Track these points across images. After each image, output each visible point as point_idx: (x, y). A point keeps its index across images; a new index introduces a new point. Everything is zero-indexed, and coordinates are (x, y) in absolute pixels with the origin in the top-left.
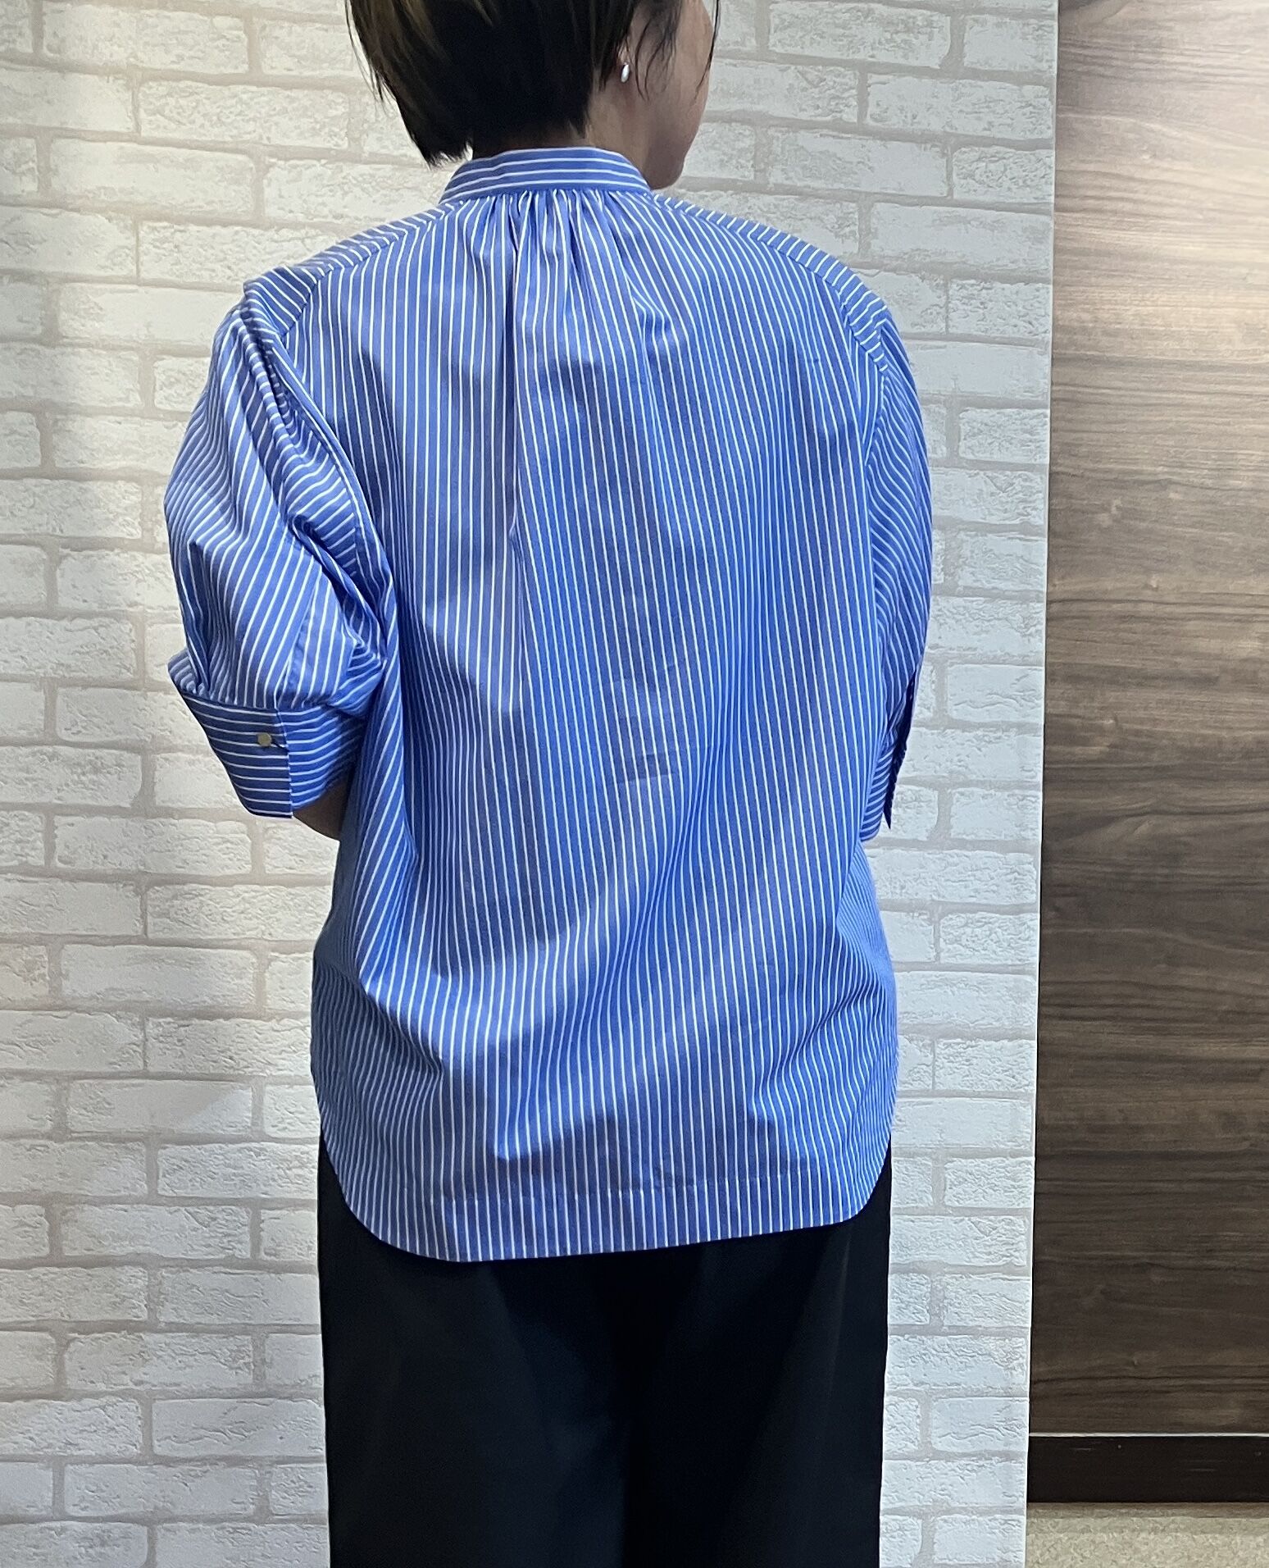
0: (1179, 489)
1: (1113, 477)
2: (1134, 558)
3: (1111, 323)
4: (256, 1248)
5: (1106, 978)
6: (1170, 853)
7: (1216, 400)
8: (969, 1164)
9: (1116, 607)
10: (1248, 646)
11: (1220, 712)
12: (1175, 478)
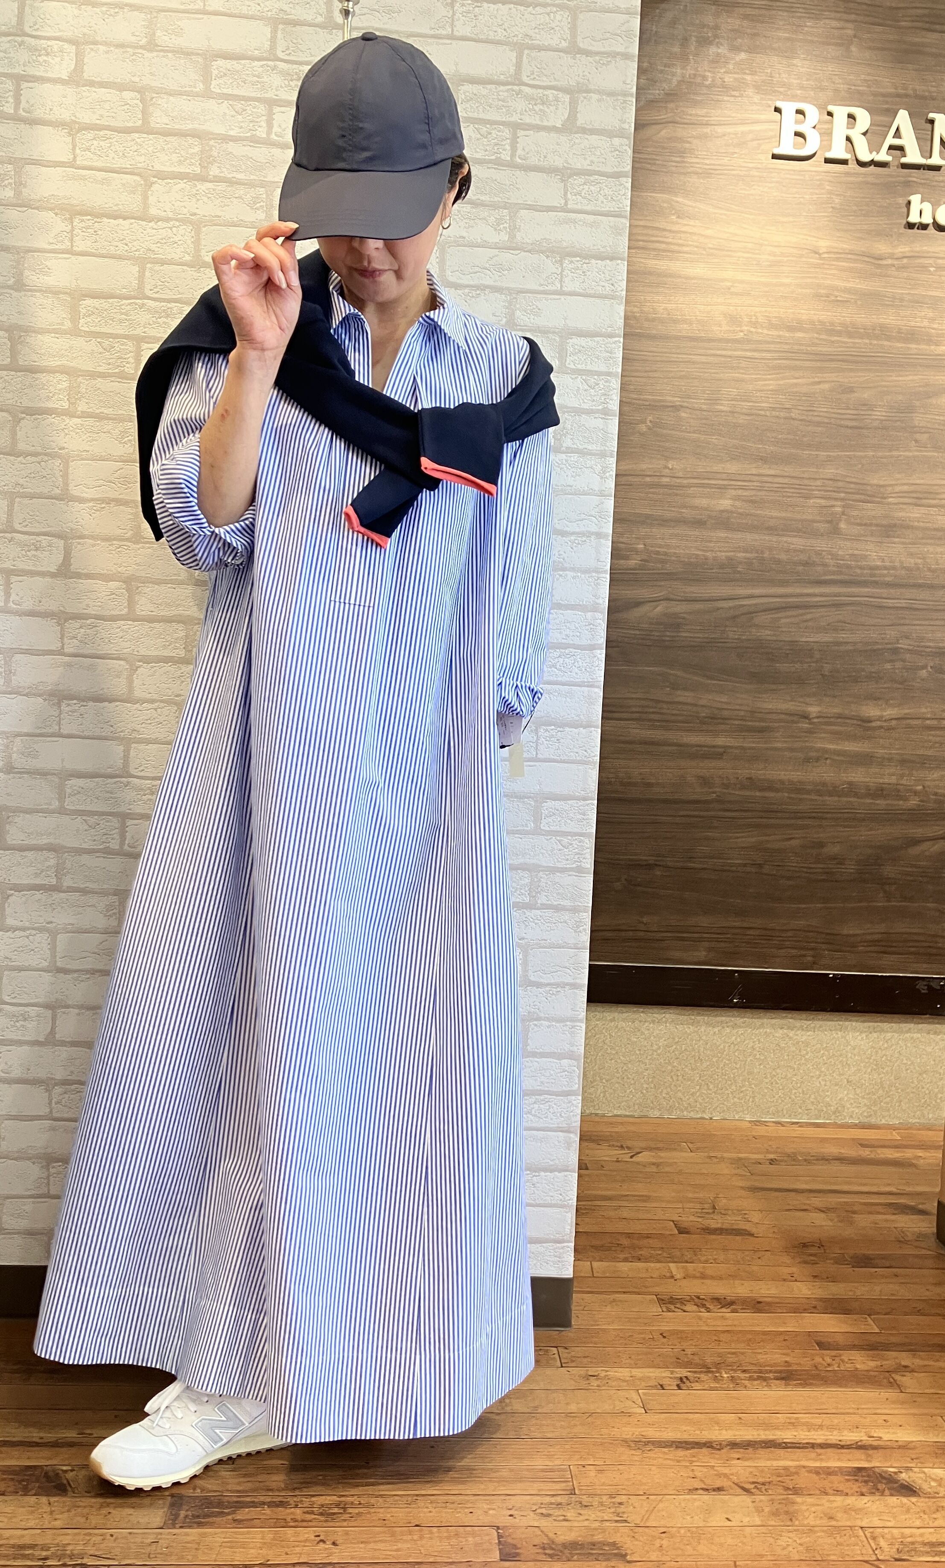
0: (688, 411)
1: (647, 403)
2: (658, 450)
4: (122, 843)
5: (634, 696)
6: (674, 623)
7: (711, 359)
8: (558, 804)
9: (648, 479)
10: (725, 503)
11: (707, 541)
12: (685, 404)
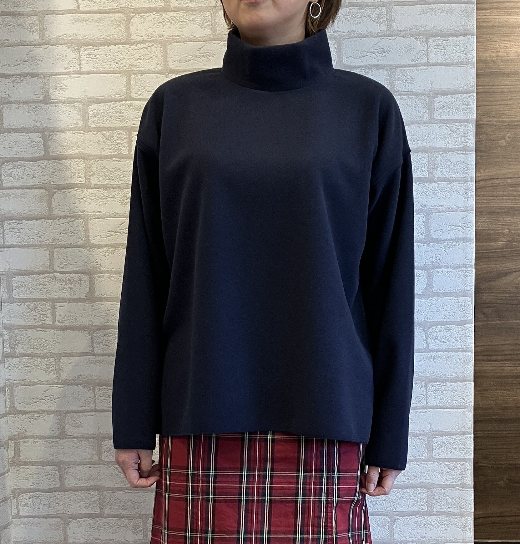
2: (516, 158)
3: (504, 57)
8: (444, 439)
9: (508, 180)
